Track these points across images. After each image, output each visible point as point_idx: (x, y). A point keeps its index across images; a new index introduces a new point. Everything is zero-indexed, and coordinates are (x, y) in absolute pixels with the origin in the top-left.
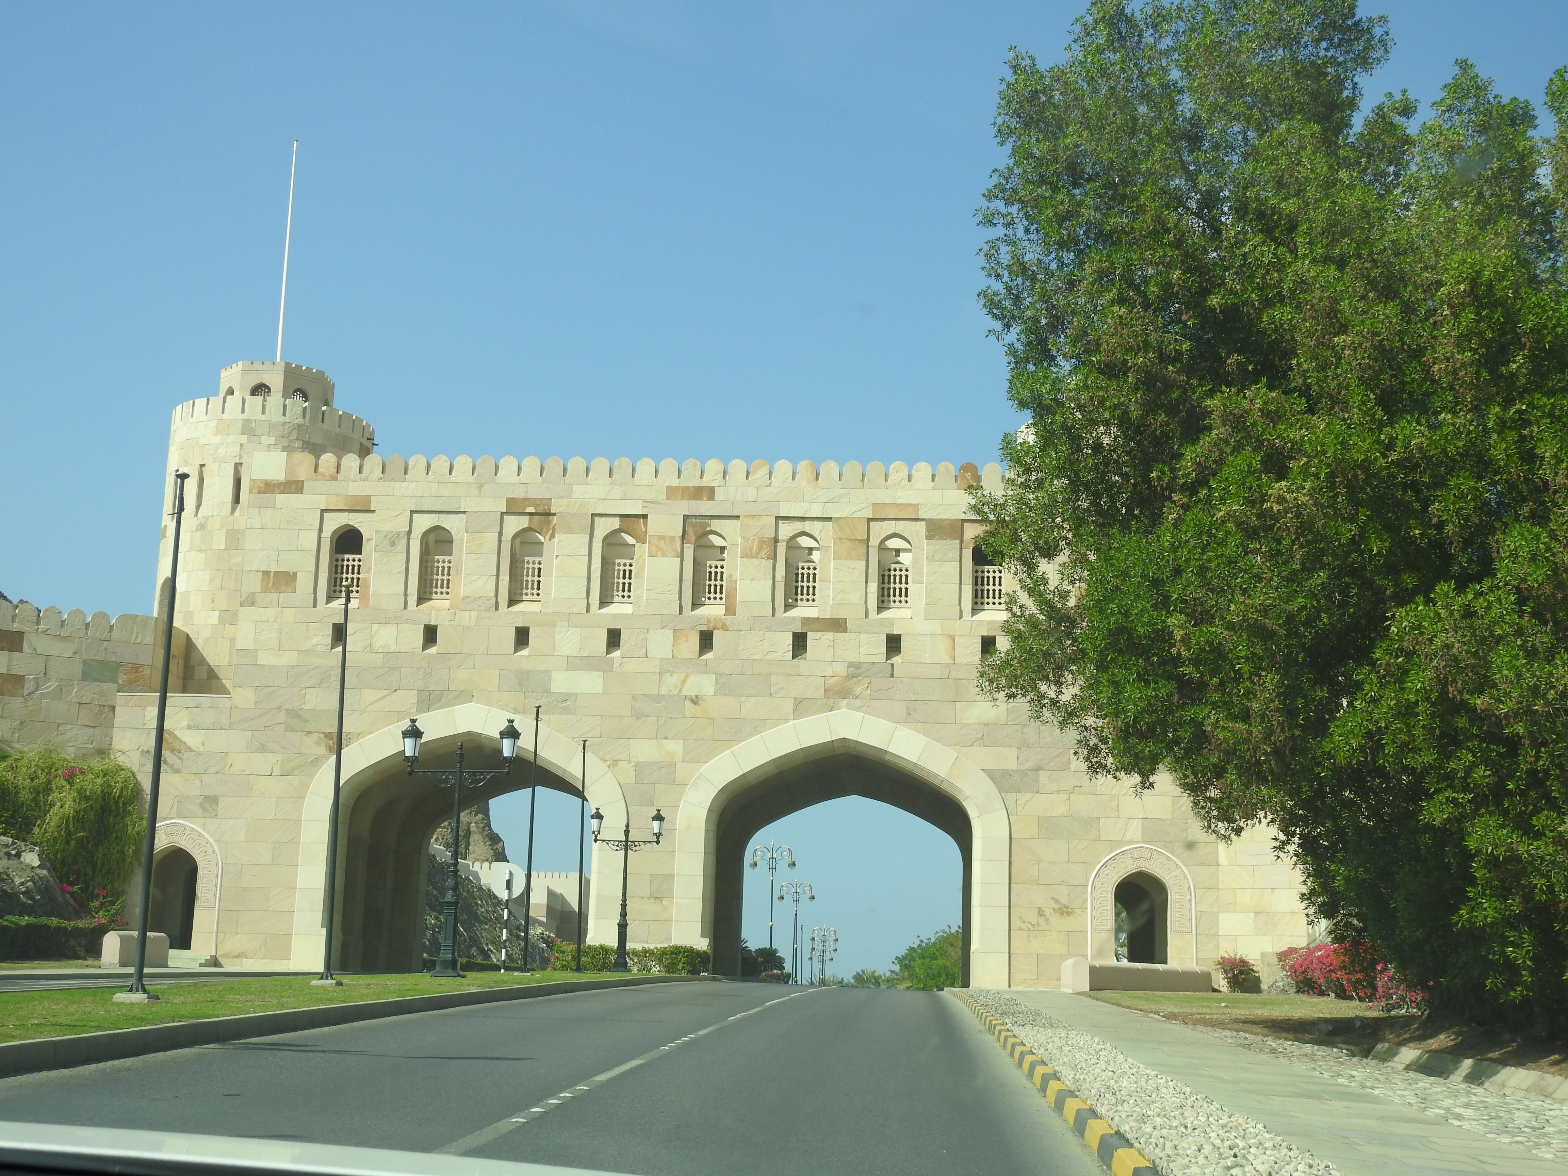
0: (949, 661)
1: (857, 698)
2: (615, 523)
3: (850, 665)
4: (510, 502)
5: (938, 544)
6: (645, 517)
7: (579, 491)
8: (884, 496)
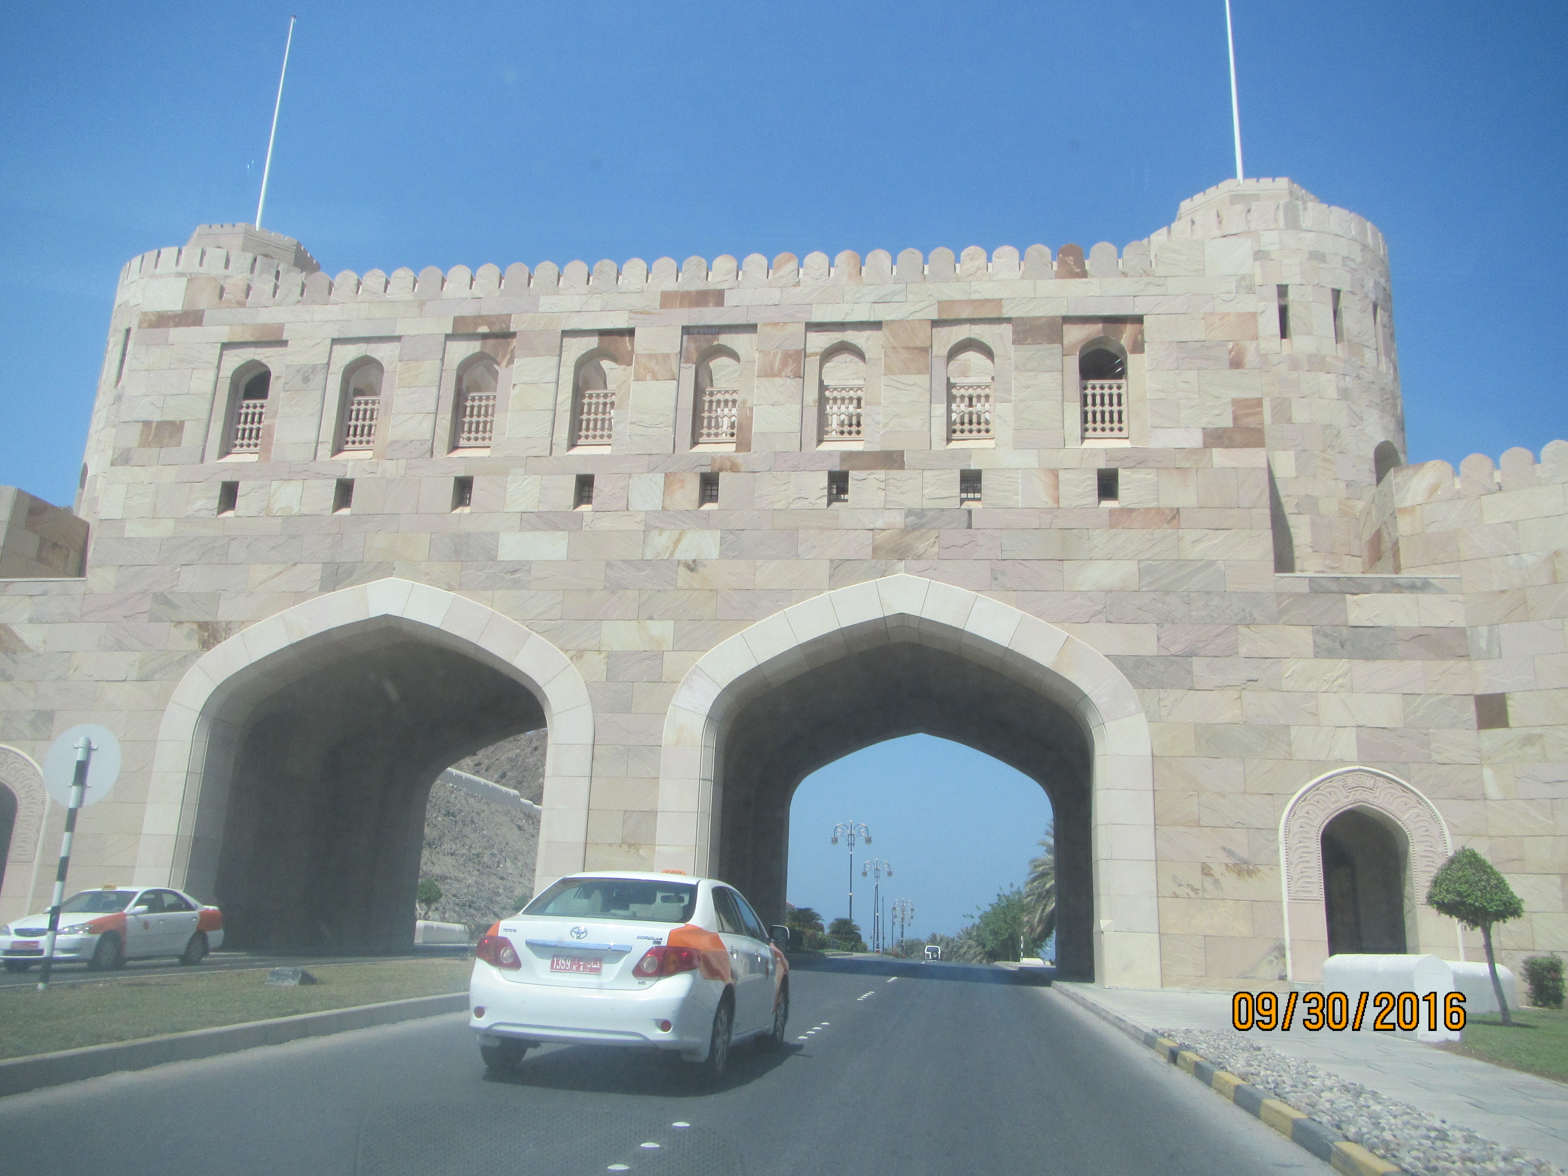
0: (1050, 504)
1: (919, 558)
2: (593, 342)
3: (910, 513)
4: (457, 321)
5: (1030, 350)
6: (631, 332)
7: (546, 303)
8: (952, 292)
